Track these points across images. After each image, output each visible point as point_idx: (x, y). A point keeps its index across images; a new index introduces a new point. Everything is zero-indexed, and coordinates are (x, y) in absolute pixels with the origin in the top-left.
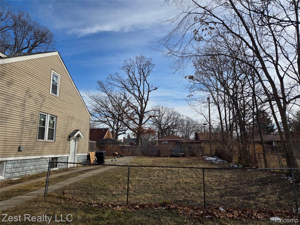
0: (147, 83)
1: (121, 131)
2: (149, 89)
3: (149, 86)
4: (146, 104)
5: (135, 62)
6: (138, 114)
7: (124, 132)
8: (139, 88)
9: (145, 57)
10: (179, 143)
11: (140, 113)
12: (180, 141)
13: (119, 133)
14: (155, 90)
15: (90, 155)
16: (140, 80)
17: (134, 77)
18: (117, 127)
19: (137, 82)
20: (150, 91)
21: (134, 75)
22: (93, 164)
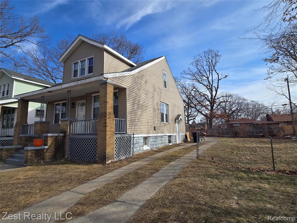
0: (216, 72)
1: (191, 117)
2: (218, 77)
3: (218, 75)
4: (216, 91)
5: (203, 56)
6: (209, 101)
7: (194, 117)
8: (208, 78)
9: (213, 50)
10: (254, 124)
11: (210, 100)
12: (255, 123)
13: (190, 119)
14: (225, 78)
15: (187, 134)
16: (209, 71)
17: (203, 69)
18: (188, 114)
19: (206, 73)
20: (220, 79)
21: (203, 68)
22: (189, 142)
